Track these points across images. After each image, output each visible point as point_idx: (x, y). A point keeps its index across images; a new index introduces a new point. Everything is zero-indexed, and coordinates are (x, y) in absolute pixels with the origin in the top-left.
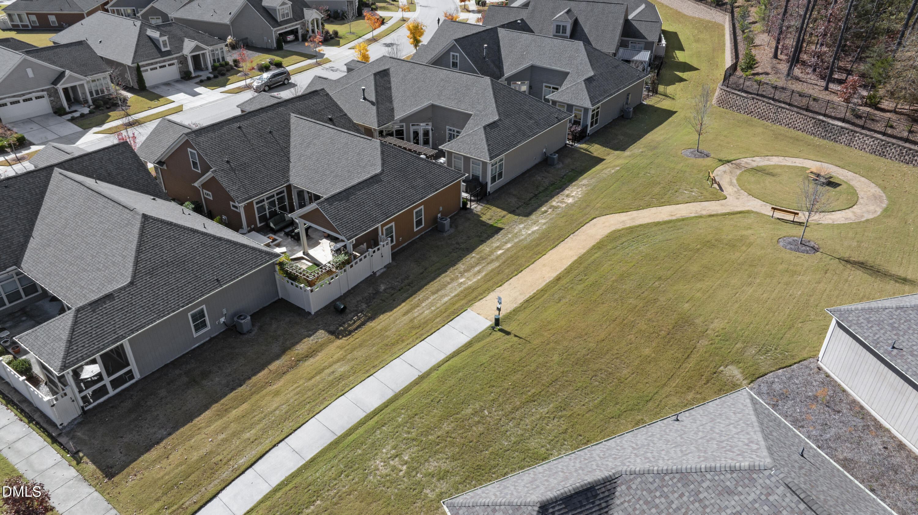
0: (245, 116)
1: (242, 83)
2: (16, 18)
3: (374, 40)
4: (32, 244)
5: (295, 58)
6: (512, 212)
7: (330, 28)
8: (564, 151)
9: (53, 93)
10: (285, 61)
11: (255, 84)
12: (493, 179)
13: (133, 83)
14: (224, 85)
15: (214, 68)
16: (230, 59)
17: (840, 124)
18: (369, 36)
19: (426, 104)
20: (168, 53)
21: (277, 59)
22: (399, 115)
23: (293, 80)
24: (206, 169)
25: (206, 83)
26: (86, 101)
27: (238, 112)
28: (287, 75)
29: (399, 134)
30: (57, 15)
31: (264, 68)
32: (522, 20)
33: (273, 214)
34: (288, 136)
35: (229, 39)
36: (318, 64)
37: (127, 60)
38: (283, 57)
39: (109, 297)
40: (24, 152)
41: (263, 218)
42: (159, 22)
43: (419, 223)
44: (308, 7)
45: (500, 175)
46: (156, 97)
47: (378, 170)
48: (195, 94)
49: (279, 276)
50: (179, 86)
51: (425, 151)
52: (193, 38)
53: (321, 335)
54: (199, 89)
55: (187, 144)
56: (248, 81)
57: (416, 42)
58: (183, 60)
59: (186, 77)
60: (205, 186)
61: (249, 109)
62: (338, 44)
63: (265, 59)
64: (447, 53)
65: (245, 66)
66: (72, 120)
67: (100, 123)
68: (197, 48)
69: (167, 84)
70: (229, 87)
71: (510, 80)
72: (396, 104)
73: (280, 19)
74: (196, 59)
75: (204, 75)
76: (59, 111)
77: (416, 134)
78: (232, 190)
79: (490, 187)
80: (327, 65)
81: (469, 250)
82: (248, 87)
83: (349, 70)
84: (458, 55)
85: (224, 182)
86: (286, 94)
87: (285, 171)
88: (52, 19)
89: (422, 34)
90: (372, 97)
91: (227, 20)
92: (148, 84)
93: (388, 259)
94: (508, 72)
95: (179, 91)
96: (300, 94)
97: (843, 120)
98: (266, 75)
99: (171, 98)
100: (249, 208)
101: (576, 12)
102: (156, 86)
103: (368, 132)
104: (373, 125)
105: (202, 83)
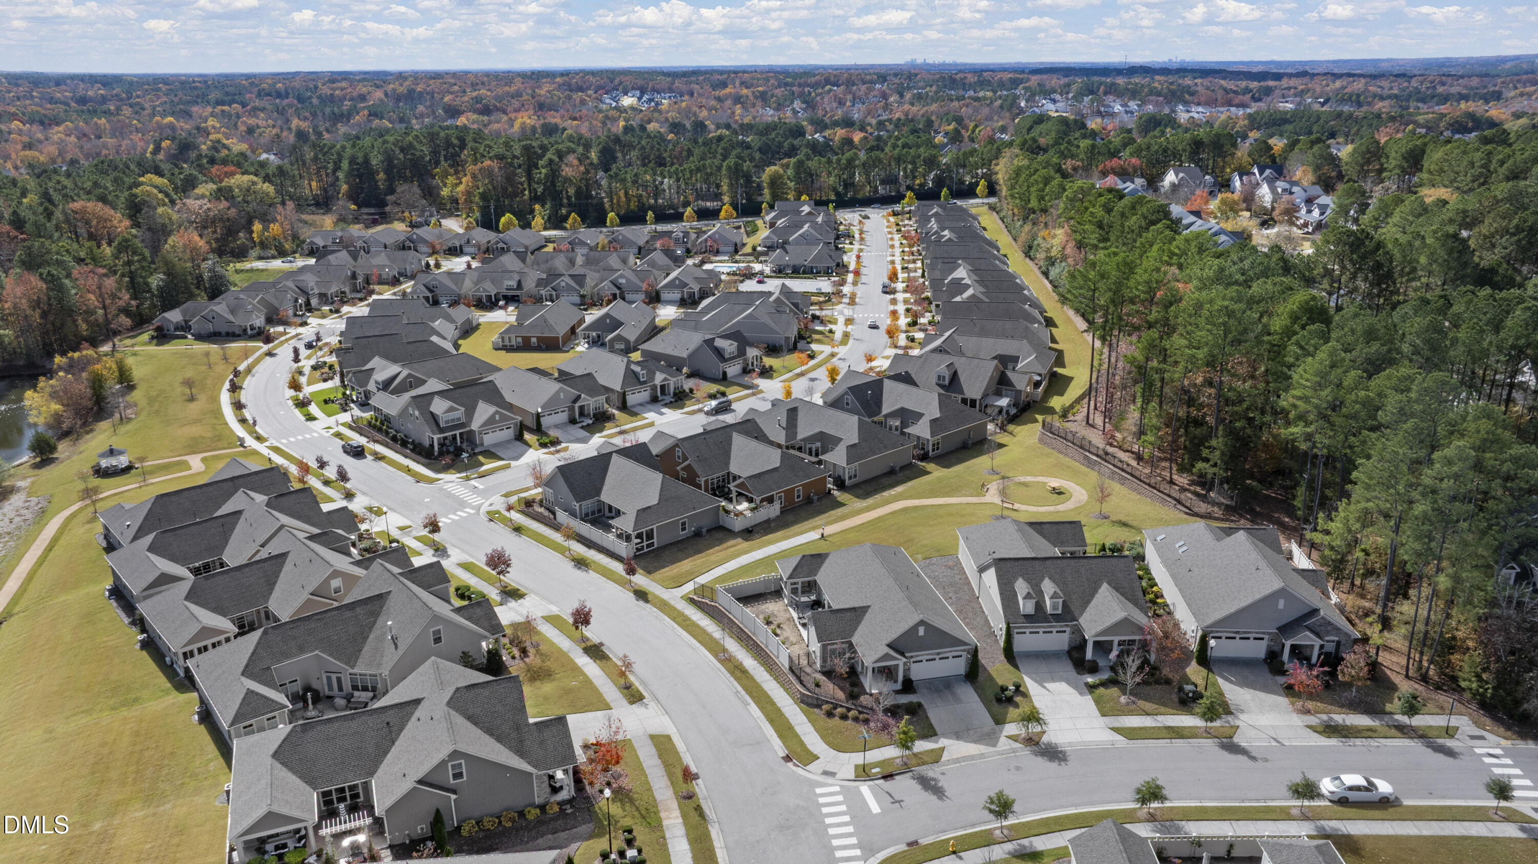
0: (706, 433)
1: (696, 407)
2: (507, 340)
3: (802, 374)
4: (605, 488)
5: (736, 388)
6: (858, 497)
7: (768, 361)
8: (909, 466)
9: (571, 409)
10: (728, 391)
11: (706, 409)
12: (850, 478)
13: (618, 404)
14: (682, 408)
15: (675, 394)
16: (686, 388)
17: (1095, 458)
18: (798, 371)
19: (817, 430)
20: (645, 383)
21: (722, 389)
22: (800, 436)
23: (734, 406)
24: (685, 459)
25: (669, 405)
26: (589, 415)
27: (701, 431)
28: (729, 403)
29: (800, 449)
30: (538, 338)
31: (712, 397)
32: (907, 372)
33: (718, 487)
34: (730, 445)
35: (685, 370)
36: (753, 394)
37: (617, 387)
38: (727, 387)
39: (649, 507)
40: (559, 447)
41: (713, 489)
42: (623, 347)
43: (799, 497)
44: (752, 345)
45: (855, 476)
46: (634, 414)
47: (778, 465)
48: (662, 414)
49: (721, 512)
50: (649, 406)
51: (808, 458)
52: (662, 371)
53: (739, 540)
54: (664, 410)
55: (677, 445)
56: (701, 406)
57: (833, 380)
58: (654, 388)
59: (654, 400)
60: (683, 469)
61: (709, 428)
62: (771, 377)
63: (714, 388)
64: (843, 396)
65: (698, 394)
66: (582, 427)
67: (601, 431)
68: (665, 379)
69: (641, 405)
70: (686, 410)
71: (886, 416)
72: (799, 430)
73: (727, 356)
74: (662, 387)
75: (668, 399)
76: (573, 421)
77: (810, 449)
78: (699, 471)
79: (847, 482)
80: (760, 396)
81: (824, 513)
82: (700, 410)
83: (773, 405)
84: (850, 398)
85: (695, 467)
86: (729, 418)
87: (727, 463)
88: (534, 340)
89: (838, 374)
90: (784, 425)
91: (685, 355)
92: (629, 404)
93: (778, 512)
94: (886, 410)
95: (650, 411)
96: (738, 420)
97: (1097, 456)
98: (714, 403)
99: (645, 415)
100: (706, 481)
101: (957, 365)
102: (633, 406)
103: (779, 446)
104: (783, 443)
105: (666, 405)
